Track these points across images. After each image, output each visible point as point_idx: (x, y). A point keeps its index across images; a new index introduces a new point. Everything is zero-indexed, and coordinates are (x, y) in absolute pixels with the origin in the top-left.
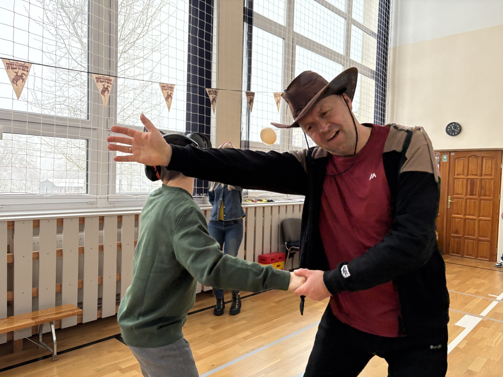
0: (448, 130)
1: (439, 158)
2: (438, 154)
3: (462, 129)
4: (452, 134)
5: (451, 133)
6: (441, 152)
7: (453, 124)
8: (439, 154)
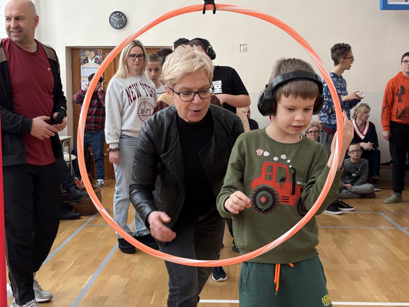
0: (112, 20)
1: (101, 57)
2: (100, 52)
3: (127, 19)
4: (117, 26)
5: (115, 25)
6: (103, 49)
7: (118, 14)
8: (102, 52)
